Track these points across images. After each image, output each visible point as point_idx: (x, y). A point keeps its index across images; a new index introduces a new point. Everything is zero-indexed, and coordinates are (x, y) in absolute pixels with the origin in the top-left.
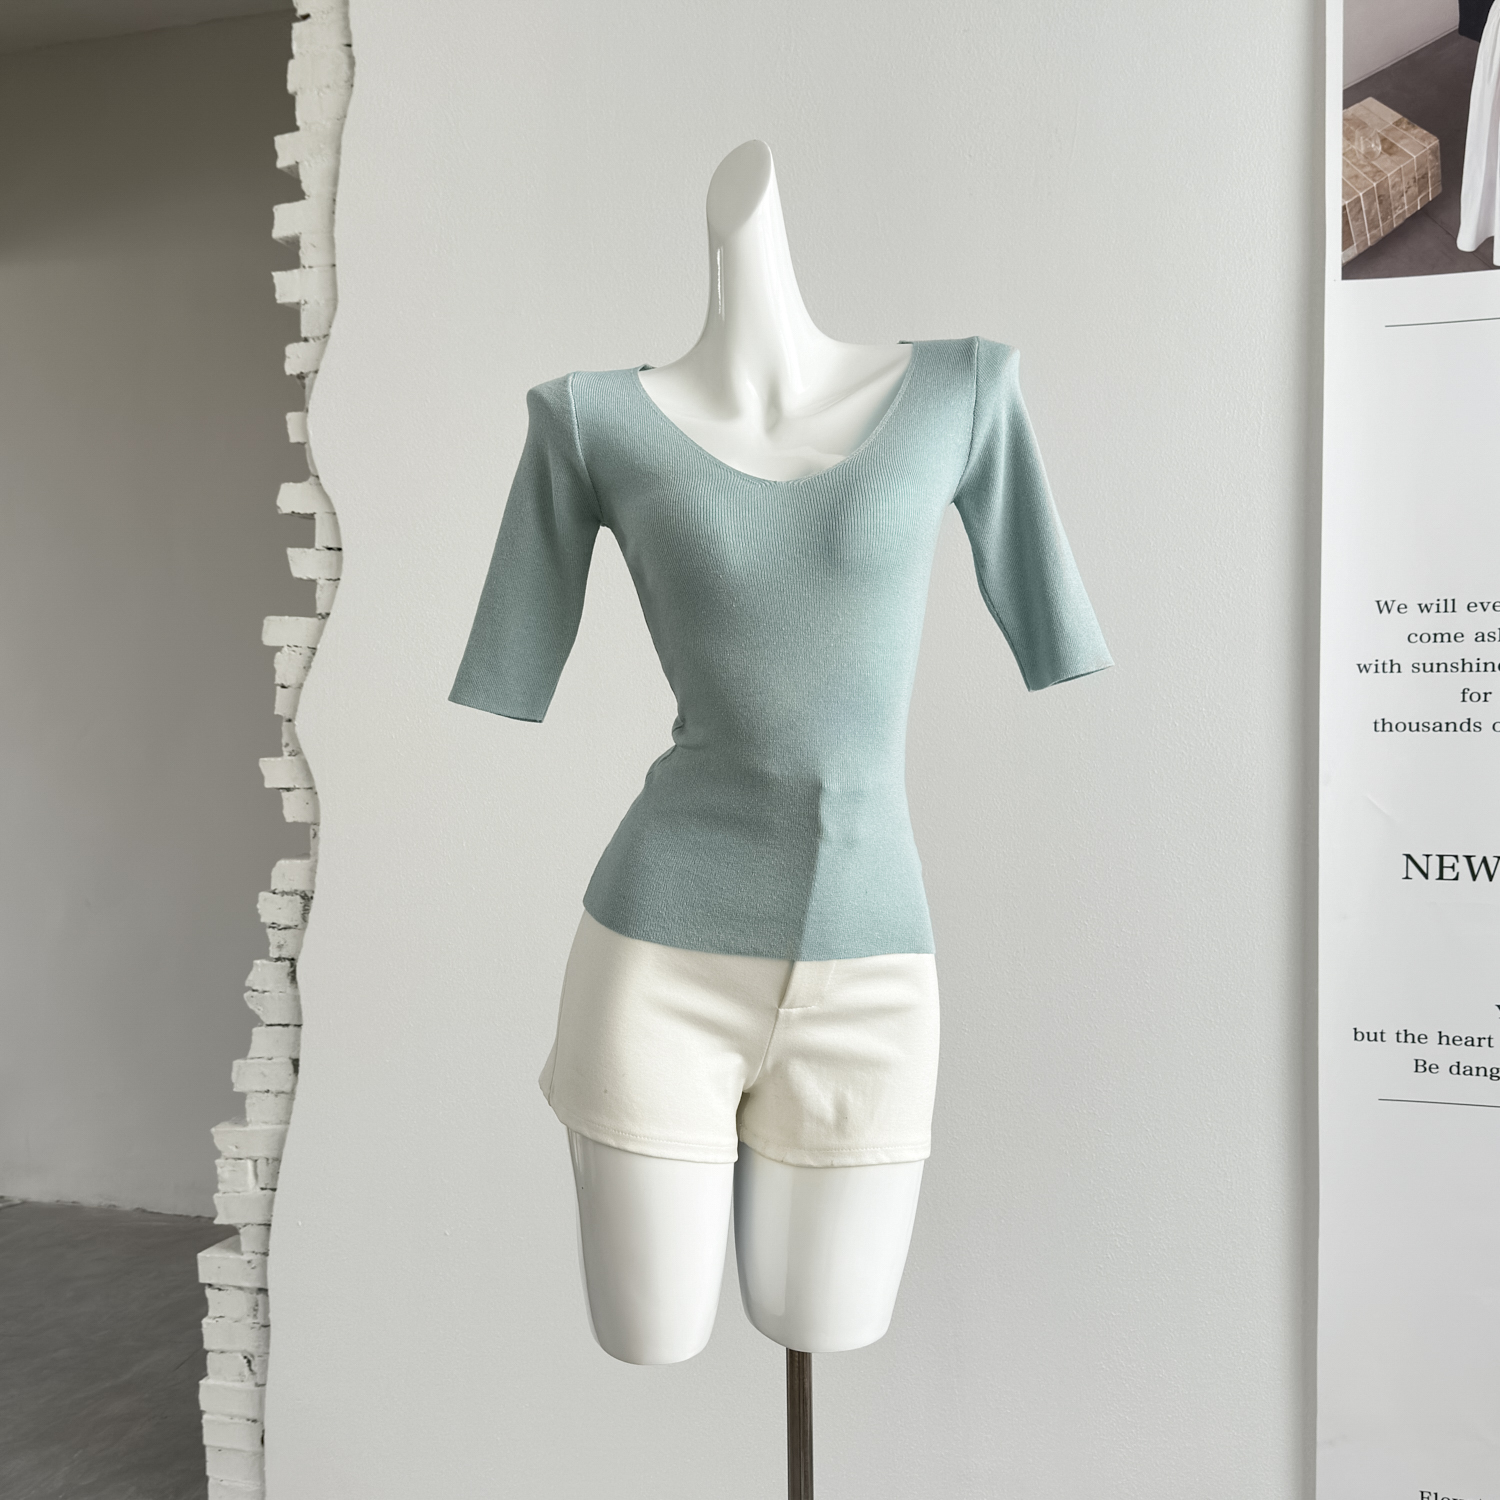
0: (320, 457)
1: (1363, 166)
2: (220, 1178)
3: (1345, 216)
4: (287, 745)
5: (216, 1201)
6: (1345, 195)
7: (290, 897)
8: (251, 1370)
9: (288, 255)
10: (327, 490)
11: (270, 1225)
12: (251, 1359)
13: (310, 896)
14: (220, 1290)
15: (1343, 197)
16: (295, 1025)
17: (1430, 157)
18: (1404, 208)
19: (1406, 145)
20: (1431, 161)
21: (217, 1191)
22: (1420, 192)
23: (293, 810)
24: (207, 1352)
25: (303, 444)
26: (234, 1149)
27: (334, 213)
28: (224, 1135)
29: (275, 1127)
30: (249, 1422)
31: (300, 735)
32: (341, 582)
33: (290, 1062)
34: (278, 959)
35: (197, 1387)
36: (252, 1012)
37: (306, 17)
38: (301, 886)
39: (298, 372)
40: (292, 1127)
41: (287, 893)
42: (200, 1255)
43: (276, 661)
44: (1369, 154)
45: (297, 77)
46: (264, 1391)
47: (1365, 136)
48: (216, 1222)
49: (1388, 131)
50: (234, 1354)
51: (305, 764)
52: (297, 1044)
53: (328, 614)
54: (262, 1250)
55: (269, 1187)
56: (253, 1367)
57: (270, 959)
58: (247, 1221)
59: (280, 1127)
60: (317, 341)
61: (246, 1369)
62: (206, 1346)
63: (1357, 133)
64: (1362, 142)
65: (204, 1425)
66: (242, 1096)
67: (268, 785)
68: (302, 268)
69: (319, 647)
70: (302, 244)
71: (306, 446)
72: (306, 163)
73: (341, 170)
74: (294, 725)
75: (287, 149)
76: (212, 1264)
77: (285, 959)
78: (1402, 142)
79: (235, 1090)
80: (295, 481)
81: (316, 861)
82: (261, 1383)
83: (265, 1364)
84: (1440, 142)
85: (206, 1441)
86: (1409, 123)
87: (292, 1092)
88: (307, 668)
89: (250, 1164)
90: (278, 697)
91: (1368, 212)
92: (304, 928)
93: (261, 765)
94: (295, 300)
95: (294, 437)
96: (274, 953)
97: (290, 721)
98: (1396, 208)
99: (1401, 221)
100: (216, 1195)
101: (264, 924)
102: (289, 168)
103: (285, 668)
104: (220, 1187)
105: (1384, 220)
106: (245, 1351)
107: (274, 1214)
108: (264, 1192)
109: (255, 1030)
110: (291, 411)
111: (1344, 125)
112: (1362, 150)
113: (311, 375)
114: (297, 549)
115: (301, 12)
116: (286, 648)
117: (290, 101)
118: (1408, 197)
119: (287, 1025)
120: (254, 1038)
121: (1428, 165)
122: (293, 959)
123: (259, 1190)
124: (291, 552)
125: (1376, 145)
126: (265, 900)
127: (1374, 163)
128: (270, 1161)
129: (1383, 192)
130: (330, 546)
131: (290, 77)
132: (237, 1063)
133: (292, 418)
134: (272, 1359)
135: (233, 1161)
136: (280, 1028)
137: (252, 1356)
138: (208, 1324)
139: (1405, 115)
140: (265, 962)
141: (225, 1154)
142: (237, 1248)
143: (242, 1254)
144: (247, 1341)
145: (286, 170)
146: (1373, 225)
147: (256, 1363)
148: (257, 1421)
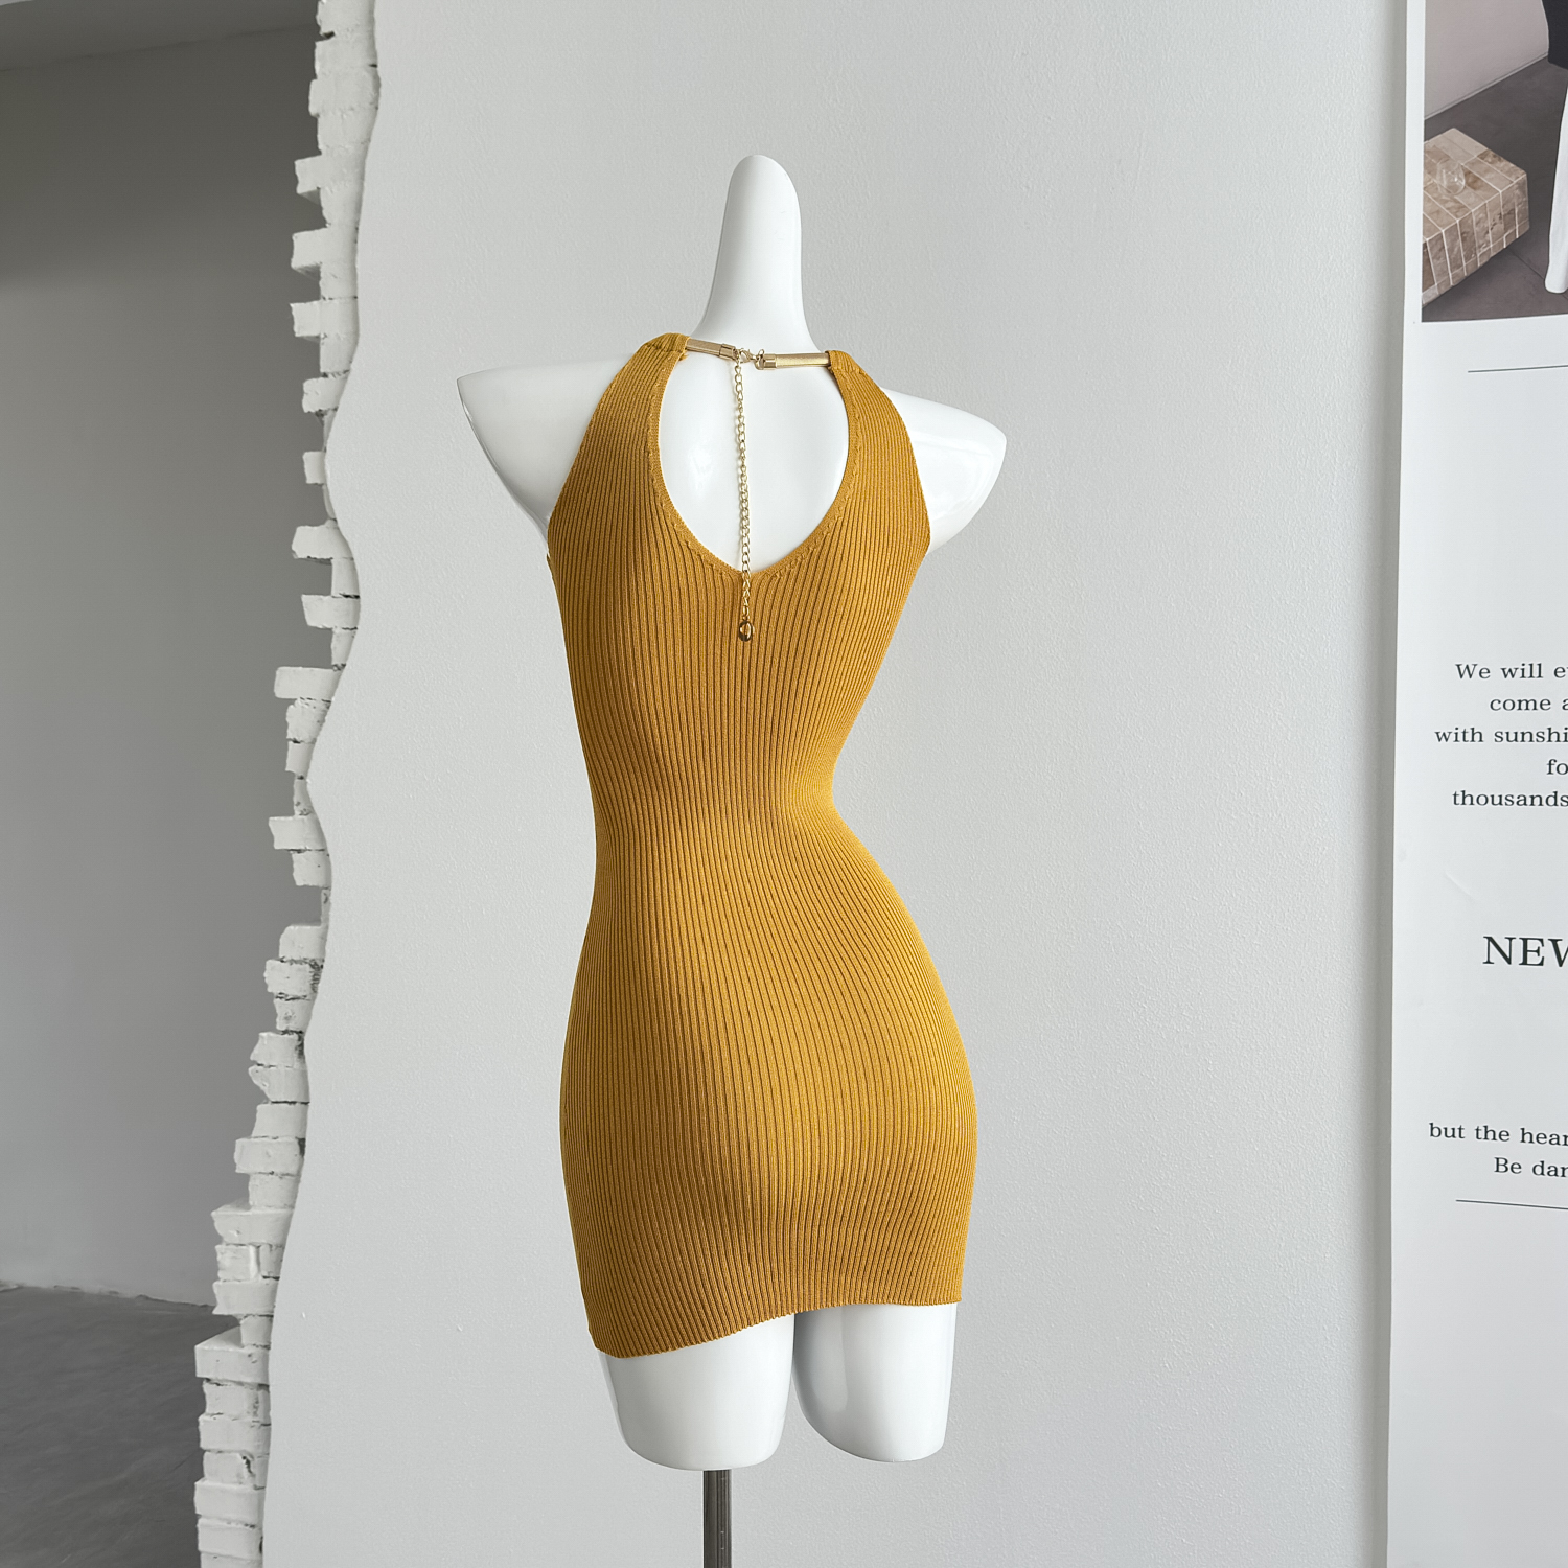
0: (339, 499)
1: (1446, 201)
2: (220, 1266)
3: (1425, 254)
4: (298, 804)
5: (216, 1291)
6: (1426, 232)
7: (298, 965)
8: (250, 1471)
9: (308, 285)
10: (344, 534)
11: (272, 1316)
12: (250, 1459)
13: (320, 964)
14: (218, 1385)
15: (1424, 234)
16: (303, 1103)
17: (1517, 192)
18: (1489, 246)
19: (1490, 180)
20: (1519, 197)
21: (217, 1279)
22: (1506, 230)
23: (304, 873)
24: (204, 1451)
25: (321, 485)
26: (236, 1234)
27: (356, 242)
28: (225, 1219)
29: (280, 1211)
30: (247, 1528)
31: (312, 794)
32: (357, 631)
33: (296, 1142)
34: (285, 1032)
35: (193, 1488)
36: (258, 1088)
37: (330, 35)
38: (311, 956)
39: (317, 409)
40: (296, 1212)
41: (296, 962)
42: (198, 1347)
43: (288, 714)
44: (1452, 189)
45: (319, 98)
46: (264, 1494)
47: (1448, 169)
48: (215, 1312)
49: (1472, 164)
50: (233, 1454)
51: (317, 823)
52: (303, 1123)
53: (344, 665)
54: (263, 1344)
55: (271, 1275)
56: (252, 1469)
57: (277, 1032)
58: (248, 1312)
59: (284, 1212)
60: (338, 378)
61: (245, 1470)
62: (203, 1445)
63: (1439, 166)
64: (1444, 176)
65: (200, 1530)
66: (246, 1178)
67: (277, 846)
68: (322, 300)
69: (333, 699)
70: (322, 275)
71: (324, 487)
72: (327, 189)
73: (365, 197)
74: (306, 783)
75: (308, 174)
76: (210, 1357)
77: (292, 1031)
78: (1487, 177)
79: (237, 1171)
80: (312, 525)
81: (327, 928)
82: (258, 1485)
83: (265, 1465)
84: (1528, 176)
85: (201, 1547)
86: (1494, 156)
87: (298, 1174)
88: (321, 722)
89: (252, 1250)
90: (289, 753)
91: (1451, 250)
92: (314, 999)
93: (270, 825)
94: (316, 334)
95: (311, 477)
96: (281, 1025)
97: (302, 778)
98: (1480, 247)
99: (1485, 260)
100: (216, 1283)
101: (272, 994)
102: (310, 193)
103: (298, 722)
104: (220, 1274)
105: (1467, 259)
106: (244, 1451)
107: (276, 1304)
108: (267, 1281)
109: (259, 1107)
110: (308, 450)
111: (1425, 158)
112: (1445, 184)
113: (330, 413)
114: (312, 596)
115: (324, 30)
116: (299, 702)
117: (312, 123)
118: (1493, 234)
119: (294, 1103)
120: (258, 1115)
121: (1515, 200)
122: (301, 1032)
123: (261, 1278)
124: (305, 598)
125: (1459, 178)
126: (272, 968)
127: (1456, 197)
128: (274, 1248)
129: (1468, 230)
130: (347, 593)
131: (311, 98)
132: (239, 1142)
133: (310, 458)
134: (270, 1461)
135: (235, 1247)
136: (286, 1105)
137: (252, 1457)
138: (205, 1421)
139: (1489, 148)
140: (271, 1034)
141: (226, 1239)
142: (237, 1341)
143: (243, 1347)
144: (246, 1441)
145: (306, 196)
146: (1456, 264)
147: (255, 1464)
148: (256, 1526)
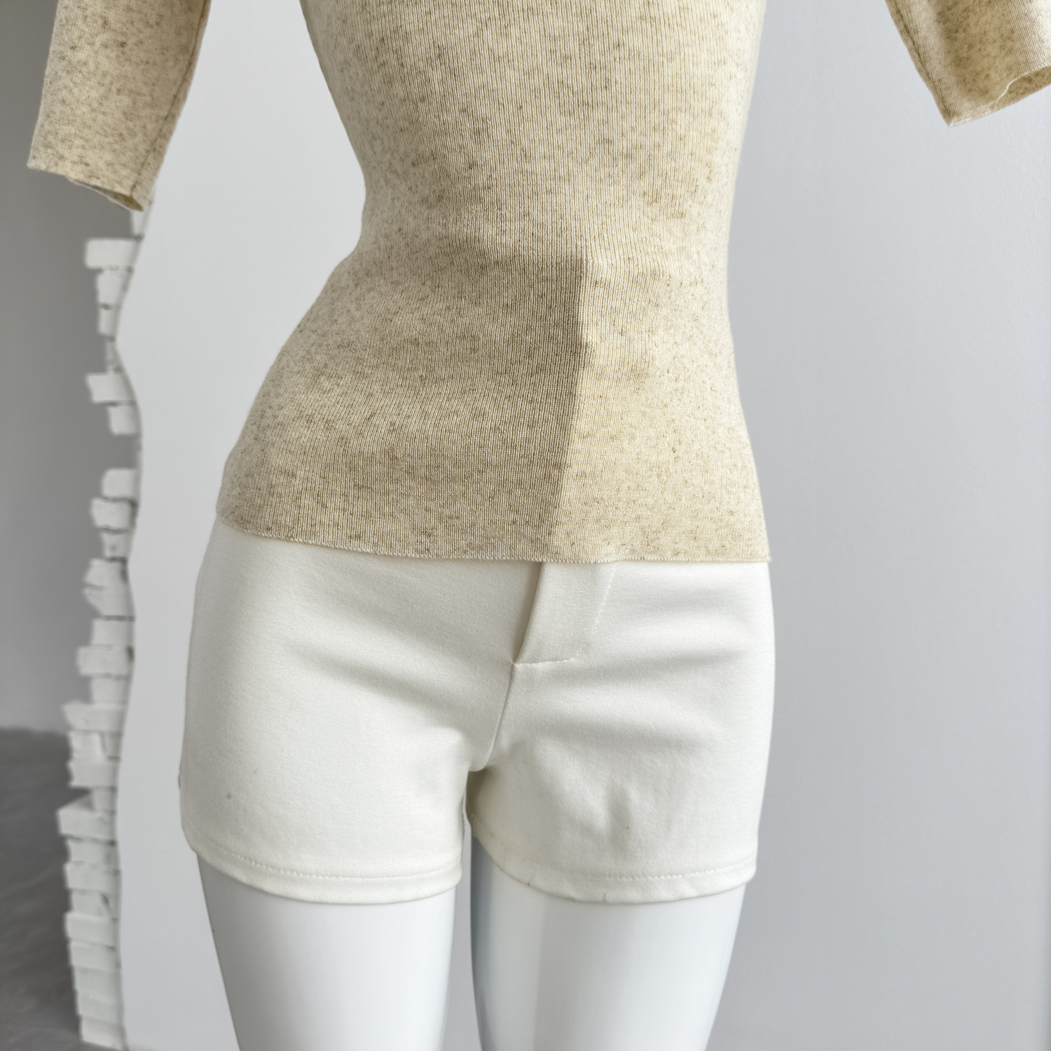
2: (72, 749)
4: (111, 363)
5: (71, 767)
7: (119, 503)
8: (107, 907)
11: (115, 789)
12: (106, 898)
13: (136, 502)
14: (79, 841)
16: (129, 618)
21: (71, 759)
23: (118, 423)
24: (70, 891)
26: (84, 724)
28: (75, 713)
29: (116, 706)
30: (106, 950)
31: (121, 353)
33: (126, 650)
34: (113, 559)
35: (63, 918)
36: (92, 606)
38: (130, 495)
40: (129, 707)
41: (117, 500)
43: (98, 282)
46: (118, 925)
48: (72, 784)
50: (92, 893)
51: (127, 381)
52: (130, 635)
53: (142, 236)
54: (110, 810)
55: (113, 757)
56: (109, 905)
57: (105, 559)
58: (97, 785)
59: (120, 707)
61: (103, 906)
62: (69, 886)
65: (71, 950)
66: (88, 679)
67: (95, 399)
69: (138, 268)
74: (116, 343)
76: (70, 819)
77: (117, 559)
79: (81, 673)
81: (140, 471)
82: (114, 918)
83: (118, 904)
85: (72, 962)
87: (126, 679)
88: (125, 287)
89: (96, 739)
90: (101, 317)
92: (132, 532)
93: (88, 381)
96: (108, 553)
97: (112, 339)
100: (70, 762)
101: (98, 527)
103: (106, 289)
104: (75, 755)
106: (102, 891)
107: (118, 780)
108: (110, 761)
116: (107, 273)
119: (120, 618)
122: (125, 559)
123: (105, 759)
126: (98, 506)
128: (114, 735)
132: (82, 651)
135: (84, 734)
136: (116, 620)
137: (108, 895)
138: (70, 868)
140: (100, 561)
141: (76, 727)
143: (95, 812)
144: (101, 883)
147: (110, 901)
148: (113, 949)
